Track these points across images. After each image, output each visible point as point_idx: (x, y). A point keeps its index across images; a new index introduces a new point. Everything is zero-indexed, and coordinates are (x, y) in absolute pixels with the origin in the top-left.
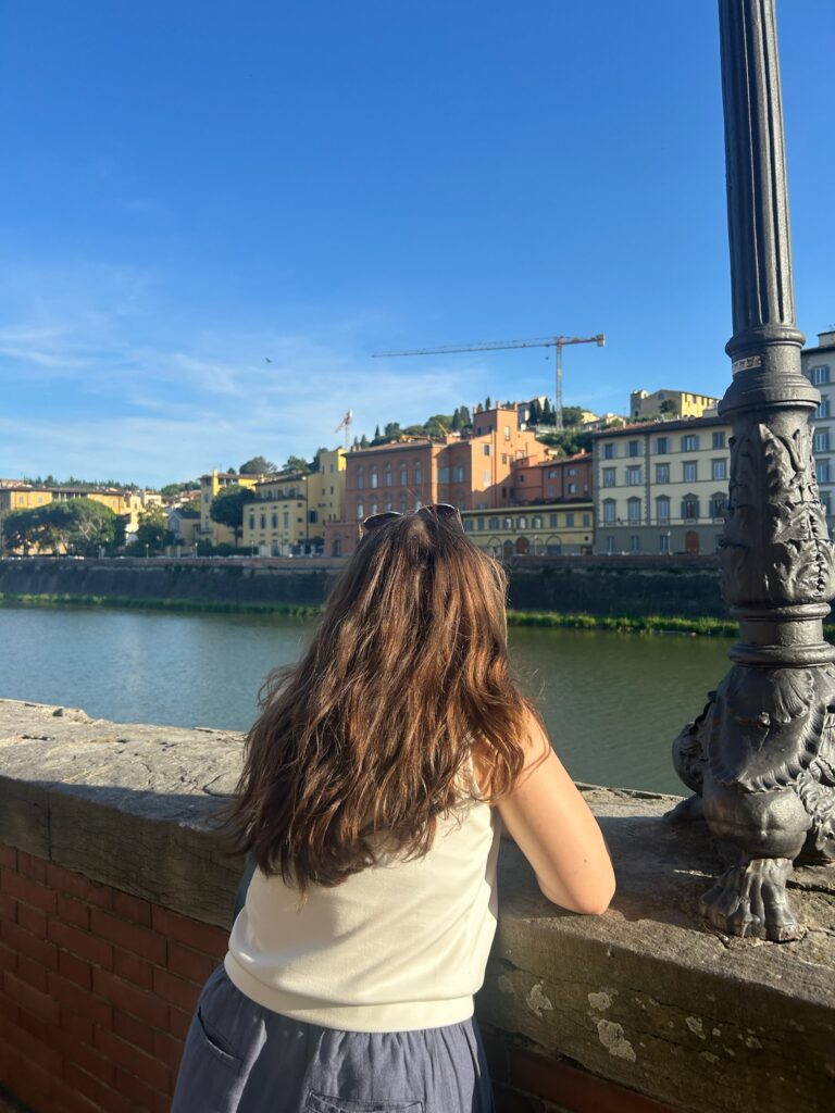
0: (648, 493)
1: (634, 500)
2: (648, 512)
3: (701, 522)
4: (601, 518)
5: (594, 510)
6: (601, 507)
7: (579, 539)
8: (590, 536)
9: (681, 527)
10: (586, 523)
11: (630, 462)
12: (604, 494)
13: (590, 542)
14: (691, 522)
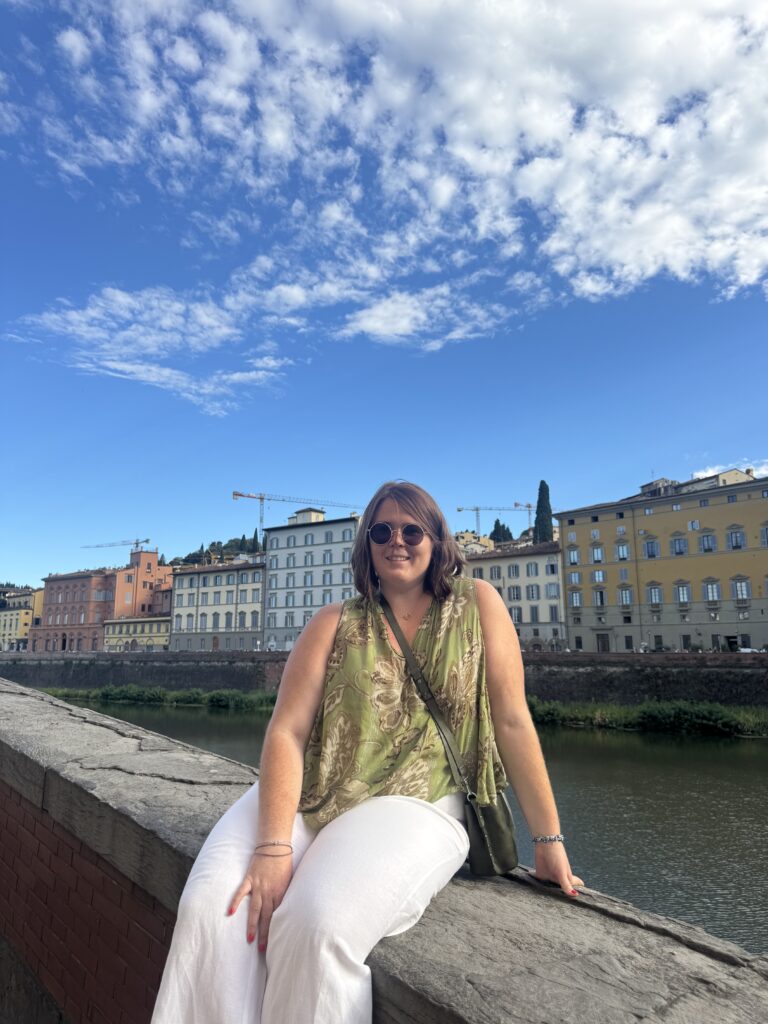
0: (197, 611)
1: (190, 616)
2: (196, 624)
3: (220, 630)
4: (174, 627)
5: (170, 621)
6: (174, 620)
7: (162, 641)
8: (168, 639)
9: (211, 633)
10: (167, 631)
11: (190, 591)
12: (176, 611)
13: (167, 643)
14: (216, 630)
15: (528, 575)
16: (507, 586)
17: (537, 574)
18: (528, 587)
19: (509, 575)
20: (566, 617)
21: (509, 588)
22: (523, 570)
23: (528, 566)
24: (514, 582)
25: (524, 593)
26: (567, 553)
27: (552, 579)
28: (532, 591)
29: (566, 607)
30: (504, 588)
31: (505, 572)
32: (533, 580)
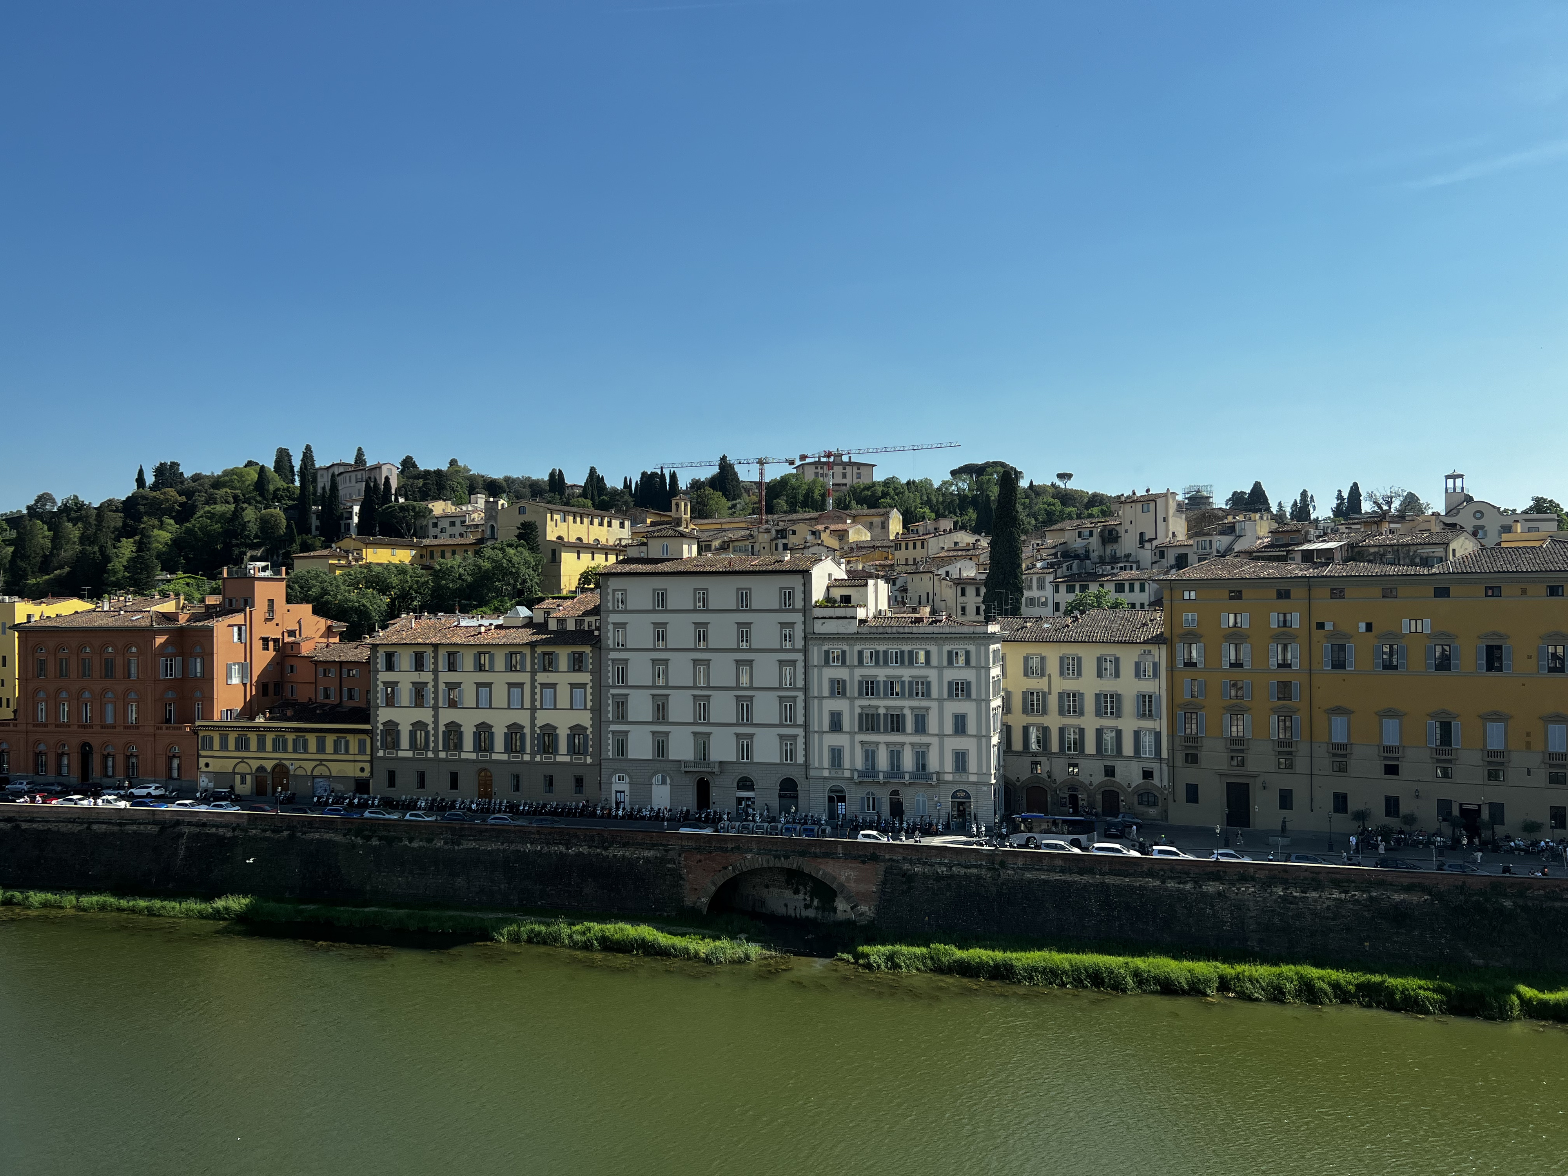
0: (436, 716)
1: (419, 725)
2: (436, 741)
3: (495, 757)
4: (380, 744)
5: (371, 733)
6: (380, 730)
7: (352, 771)
8: (367, 766)
9: (473, 761)
11: (416, 677)
12: (384, 715)
13: (366, 774)
14: (484, 757)
15: (1099, 675)
16: (1056, 689)
17: (1117, 675)
18: (1097, 695)
19: (1062, 674)
20: (1172, 750)
21: (1059, 693)
22: (1089, 667)
23: (1099, 660)
24: (1070, 685)
25: (1089, 705)
26: (1179, 646)
27: (1148, 686)
28: (1106, 702)
29: (1172, 735)
30: (1050, 693)
31: (1053, 667)
32: (1108, 685)
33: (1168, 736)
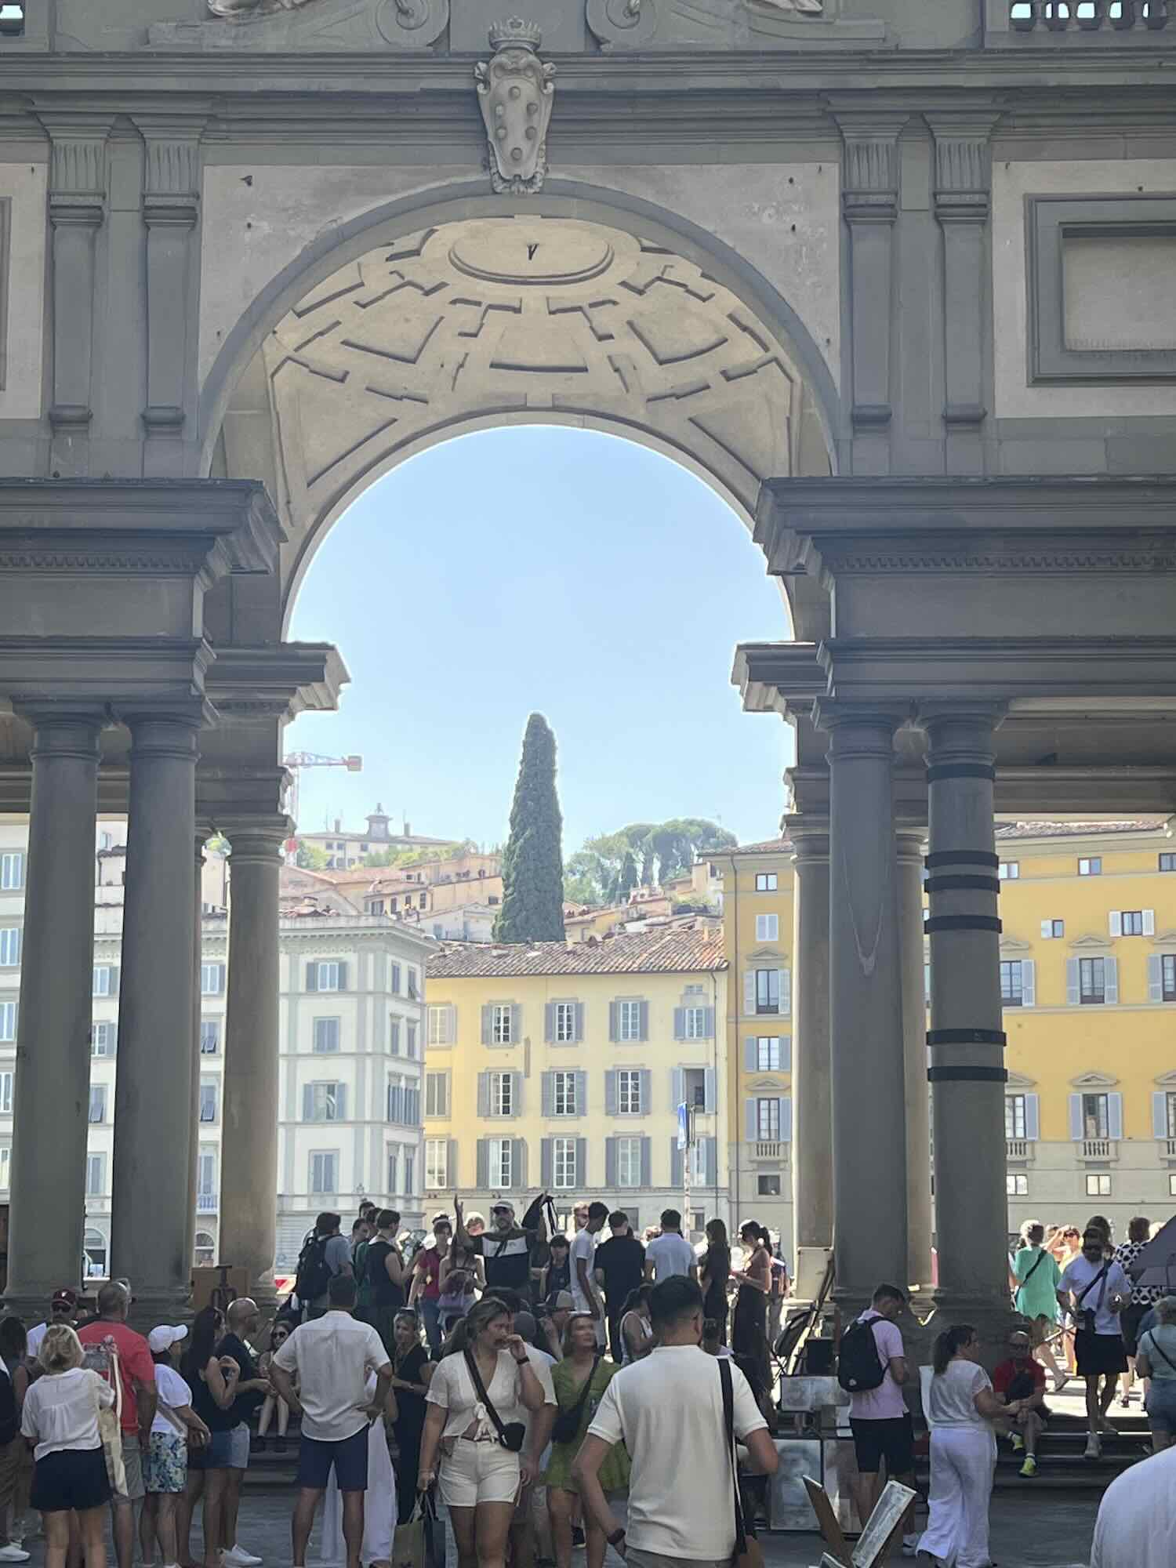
15: (613, 1036)
16: (538, 1066)
17: (644, 1036)
18: (609, 1075)
19: (548, 1036)
20: (736, 1171)
21: (543, 1074)
22: (596, 1022)
23: (613, 1007)
24: (563, 1057)
25: (595, 1092)
26: (748, 978)
27: (696, 1054)
28: (625, 1087)
29: (736, 1144)
30: (527, 1075)
31: (532, 1024)
32: (630, 1055)
33: (729, 1144)
